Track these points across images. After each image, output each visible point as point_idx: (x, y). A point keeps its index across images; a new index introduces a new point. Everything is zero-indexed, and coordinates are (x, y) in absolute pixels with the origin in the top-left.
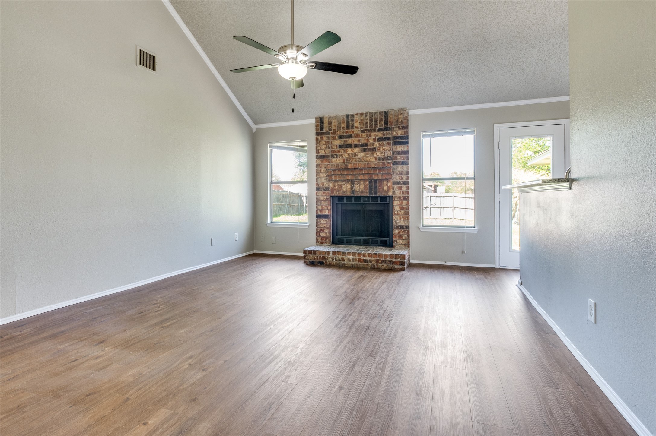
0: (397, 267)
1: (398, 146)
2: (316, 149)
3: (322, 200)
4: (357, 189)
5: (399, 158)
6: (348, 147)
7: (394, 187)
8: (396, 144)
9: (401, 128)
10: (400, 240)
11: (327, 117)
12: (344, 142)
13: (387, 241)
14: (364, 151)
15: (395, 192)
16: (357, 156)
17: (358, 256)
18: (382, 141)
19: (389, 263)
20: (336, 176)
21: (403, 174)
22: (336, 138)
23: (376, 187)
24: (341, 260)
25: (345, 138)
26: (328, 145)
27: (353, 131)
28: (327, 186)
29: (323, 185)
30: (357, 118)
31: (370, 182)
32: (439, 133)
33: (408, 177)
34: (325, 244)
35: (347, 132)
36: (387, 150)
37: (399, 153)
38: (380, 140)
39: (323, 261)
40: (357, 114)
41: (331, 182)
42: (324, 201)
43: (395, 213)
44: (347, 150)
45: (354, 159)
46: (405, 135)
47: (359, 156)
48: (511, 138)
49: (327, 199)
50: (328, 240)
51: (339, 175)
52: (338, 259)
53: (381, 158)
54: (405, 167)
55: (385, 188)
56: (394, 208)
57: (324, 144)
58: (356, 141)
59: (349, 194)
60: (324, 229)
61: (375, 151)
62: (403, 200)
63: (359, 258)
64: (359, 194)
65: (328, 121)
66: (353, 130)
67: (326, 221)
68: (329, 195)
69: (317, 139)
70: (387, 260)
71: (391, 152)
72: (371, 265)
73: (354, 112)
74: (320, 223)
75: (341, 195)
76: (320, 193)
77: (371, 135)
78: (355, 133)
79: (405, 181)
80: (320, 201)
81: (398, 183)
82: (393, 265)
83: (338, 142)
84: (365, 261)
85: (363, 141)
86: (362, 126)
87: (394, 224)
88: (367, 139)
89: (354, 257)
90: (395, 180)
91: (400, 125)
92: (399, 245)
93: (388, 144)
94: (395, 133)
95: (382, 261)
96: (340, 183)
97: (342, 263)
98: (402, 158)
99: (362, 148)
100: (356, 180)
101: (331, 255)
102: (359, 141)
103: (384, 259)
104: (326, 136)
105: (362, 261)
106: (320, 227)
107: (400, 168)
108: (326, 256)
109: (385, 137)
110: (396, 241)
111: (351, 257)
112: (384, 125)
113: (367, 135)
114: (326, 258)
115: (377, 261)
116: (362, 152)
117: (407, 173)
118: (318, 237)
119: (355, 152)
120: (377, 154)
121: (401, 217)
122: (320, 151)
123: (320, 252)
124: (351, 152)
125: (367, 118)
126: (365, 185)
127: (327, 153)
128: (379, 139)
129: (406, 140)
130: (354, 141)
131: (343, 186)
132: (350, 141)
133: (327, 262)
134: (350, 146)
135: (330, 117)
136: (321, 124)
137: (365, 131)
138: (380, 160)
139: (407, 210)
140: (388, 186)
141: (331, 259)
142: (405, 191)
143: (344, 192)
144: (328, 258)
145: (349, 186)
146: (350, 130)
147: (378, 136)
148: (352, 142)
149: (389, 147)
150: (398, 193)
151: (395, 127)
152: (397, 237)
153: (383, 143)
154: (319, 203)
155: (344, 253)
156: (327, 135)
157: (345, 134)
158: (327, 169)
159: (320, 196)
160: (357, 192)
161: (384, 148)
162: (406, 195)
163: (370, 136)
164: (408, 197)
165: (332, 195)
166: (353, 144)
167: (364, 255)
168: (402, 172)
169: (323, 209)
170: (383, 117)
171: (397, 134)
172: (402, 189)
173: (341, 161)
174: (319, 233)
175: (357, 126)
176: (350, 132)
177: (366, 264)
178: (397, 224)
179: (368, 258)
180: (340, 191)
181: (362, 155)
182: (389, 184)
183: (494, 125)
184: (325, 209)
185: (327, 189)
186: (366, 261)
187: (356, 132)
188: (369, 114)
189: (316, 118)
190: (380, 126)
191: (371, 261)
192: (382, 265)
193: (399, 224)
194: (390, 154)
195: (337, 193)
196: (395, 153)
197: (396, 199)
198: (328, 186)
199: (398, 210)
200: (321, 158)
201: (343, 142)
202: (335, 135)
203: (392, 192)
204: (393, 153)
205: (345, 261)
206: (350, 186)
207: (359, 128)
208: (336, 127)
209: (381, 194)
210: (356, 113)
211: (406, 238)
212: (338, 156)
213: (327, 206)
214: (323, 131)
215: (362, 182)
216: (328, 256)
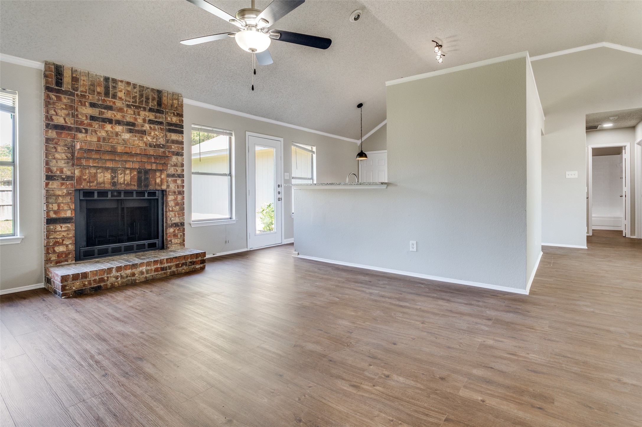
0: (198, 266)
1: (173, 134)
2: (47, 112)
3: (60, 196)
4: (122, 181)
5: (174, 148)
6: (106, 122)
7: (168, 179)
8: (170, 131)
9: (176, 114)
10: (175, 239)
11: (71, 69)
12: (99, 114)
13: (156, 243)
14: (130, 132)
15: (169, 185)
16: (120, 137)
17: (154, 265)
18: (153, 124)
19: (190, 264)
20: (87, 160)
21: (178, 166)
22: (85, 104)
23: (147, 179)
24: (130, 277)
25: (101, 108)
26: (70, 112)
27: (115, 102)
28: (69, 173)
29: (62, 171)
30: (121, 86)
31: (139, 172)
32: (205, 129)
33: (183, 170)
34: (66, 263)
35: (104, 101)
36: (160, 136)
37: (174, 142)
38: (151, 122)
39: (99, 285)
40: (122, 81)
41: (77, 169)
42: (63, 196)
43: (169, 210)
44: (105, 125)
45: (116, 140)
46: (180, 124)
47: (123, 137)
48: (255, 144)
49: (68, 194)
50: (70, 256)
51: (94, 159)
52: (125, 275)
53: (153, 144)
54: (180, 158)
55: (158, 180)
56: (168, 203)
57: (63, 109)
58: (119, 116)
59: (108, 186)
60: (63, 240)
61: (145, 134)
62: (178, 194)
63: (155, 267)
64: (123, 187)
65: (72, 75)
66: (114, 100)
67: (68, 226)
68: (73, 188)
69: (48, 97)
70: (187, 261)
71: (164, 139)
72: (170, 272)
73: (118, 78)
74: (55, 232)
75: (94, 187)
76: (54, 185)
77: (140, 113)
78: (117, 105)
79: (180, 174)
80: (54, 197)
81: (173, 176)
82: (193, 266)
83: (89, 111)
84: (163, 269)
85: (128, 119)
86: (128, 99)
87: (169, 222)
88: (135, 117)
89: (149, 268)
90: (169, 171)
91: (175, 111)
92: (174, 245)
93: (161, 129)
94: (169, 119)
95: (183, 264)
96: (93, 171)
97: (131, 279)
98: (177, 149)
99: (126, 127)
100: (120, 169)
101: (114, 273)
102: (123, 117)
103: (184, 262)
104: (67, 97)
105: (159, 269)
106: (54, 238)
107: (174, 159)
108: (105, 276)
109: (157, 120)
110: (171, 241)
111: (144, 269)
112: (157, 106)
113: (134, 112)
114: (106, 278)
115: (177, 266)
116: (127, 133)
117: (182, 165)
118: (51, 255)
119: (117, 130)
120: (147, 139)
121: (176, 213)
122: (54, 117)
123: (95, 273)
124: (111, 129)
125: (135, 90)
126: (132, 176)
127: (69, 123)
128: (150, 120)
129: (181, 129)
130: (115, 116)
131: (99, 175)
132: (109, 114)
133: (107, 285)
134: (110, 121)
135: (76, 71)
136: (56, 75)
137: (132, 107)
138: (150, 146)
139: (182, 205)
140: (161, 178)
141: (114, 279)
142: (180, 185)
143: (101, 184)
144: (109, 278)
145: (108, 176)
146: (110, 99)
147: (149, 117)
148: (113, 116)
149: (163, 133)
150: (172, 187)
151: (169, 112)
152: (172, 236)
153: (155, 127)
154: (50, 201)
155: (134, 266)
156: (69, 95)
157: (100, 103)
158: (69, 148)
159: (55, 188)
160: (121, 184)
161: (157, 133)
162: (181, 189)
163: (139, 115)
164: (183, 191)
165: (78, 187)
166: (113, 119)
167: (161, 262)
168: (176, 163)
169: (61, 209)
170: (156, 96)
171: (172, 120)
172: (176, 183)
173: (95, 139)
174: (53, 248)
175: (121, 97)
176: (110, 101)
177: (164, 273)
178: (172, 221)
179: (166, 265)
180: (93, 182)
181: (127, 136)
182: (163, 176)
183: (246, 132)
184: (66, 208)
185: (69, 178)
186: (165, 269)
187: (119, 104)
188: (138, 86)
189: (47, 64)
190: (152, 106)
191: (170, 268)
192: (183, 269)
193: (173, 222)
194: (163, 141)
195: (87, 185)
196: (169, 141)
197: (170, 194)
198: (72, 173)
199: (173, 206)
200: (56, 129)
201: (97, 112)
202: (84, 100)
203: (166, 185)
204: (167, 141)
205: (136, 276)
206: (110, 176)
207: (124, 100)
208: (87, 88)
209: (153, 188)
210: (120, 79)
211: (181, 236)
212: (90, 132)
213: (68, 205)
214: (61, 87)
215: (128, 172)
216: (109, 275)
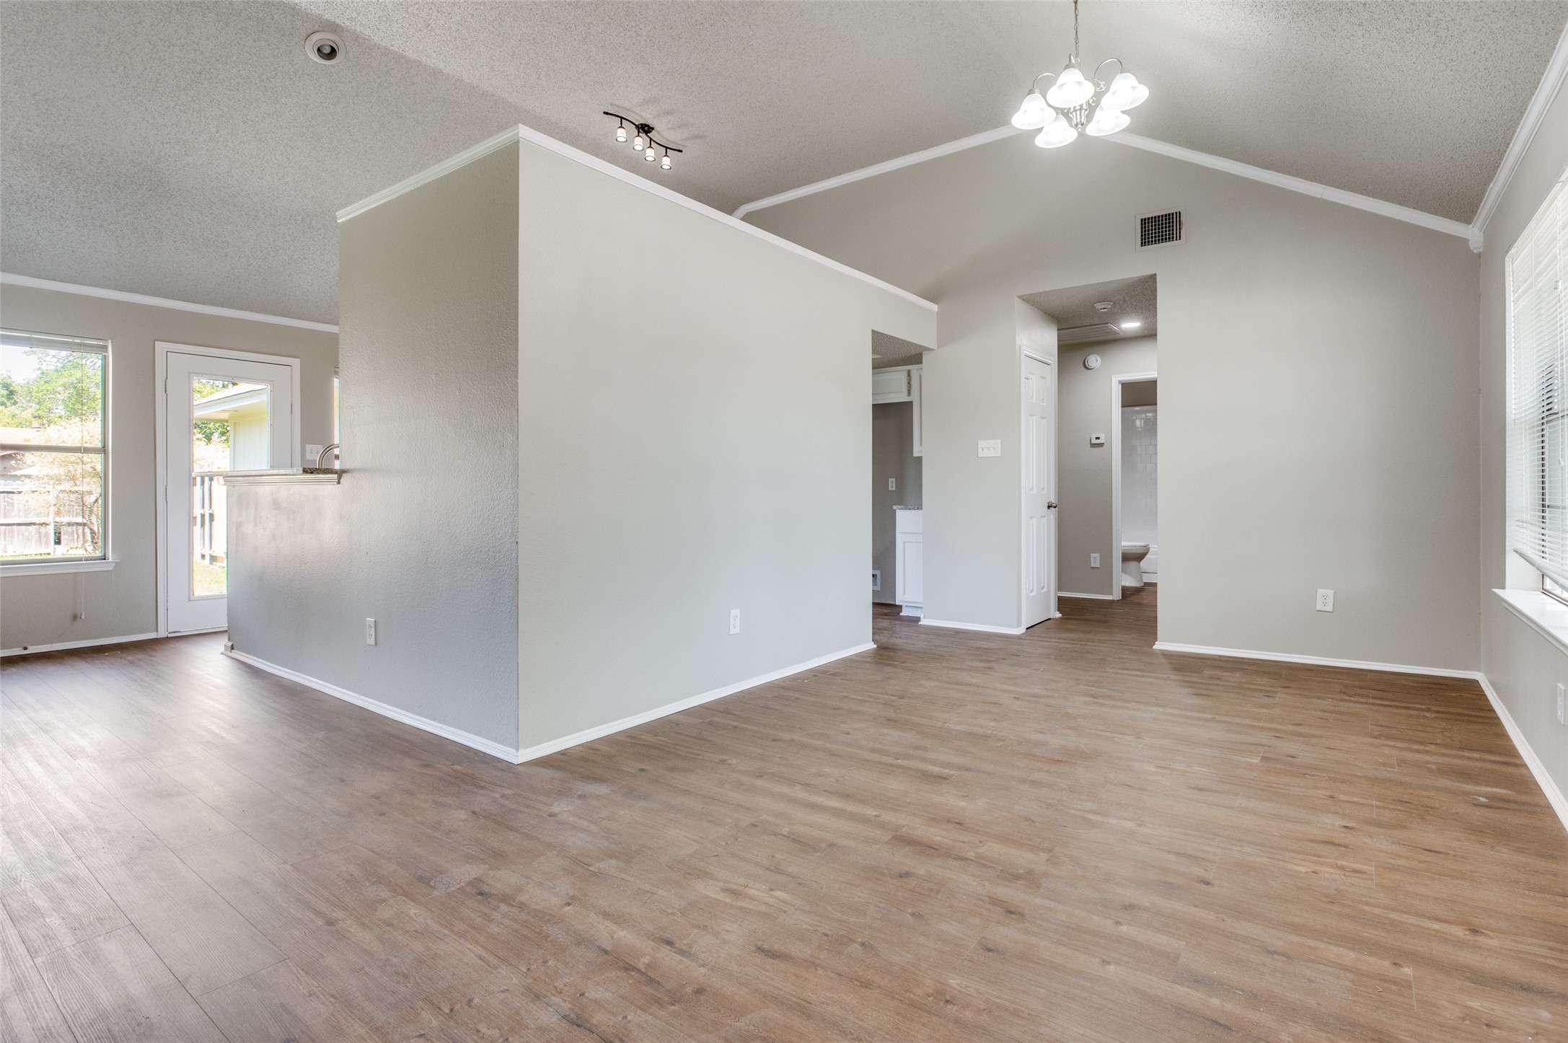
48: (192, 375)
183: (156, 342)
